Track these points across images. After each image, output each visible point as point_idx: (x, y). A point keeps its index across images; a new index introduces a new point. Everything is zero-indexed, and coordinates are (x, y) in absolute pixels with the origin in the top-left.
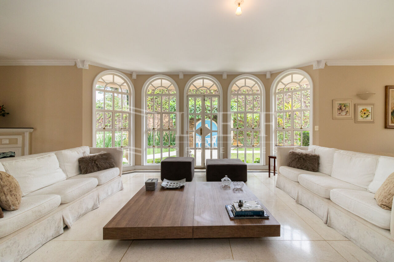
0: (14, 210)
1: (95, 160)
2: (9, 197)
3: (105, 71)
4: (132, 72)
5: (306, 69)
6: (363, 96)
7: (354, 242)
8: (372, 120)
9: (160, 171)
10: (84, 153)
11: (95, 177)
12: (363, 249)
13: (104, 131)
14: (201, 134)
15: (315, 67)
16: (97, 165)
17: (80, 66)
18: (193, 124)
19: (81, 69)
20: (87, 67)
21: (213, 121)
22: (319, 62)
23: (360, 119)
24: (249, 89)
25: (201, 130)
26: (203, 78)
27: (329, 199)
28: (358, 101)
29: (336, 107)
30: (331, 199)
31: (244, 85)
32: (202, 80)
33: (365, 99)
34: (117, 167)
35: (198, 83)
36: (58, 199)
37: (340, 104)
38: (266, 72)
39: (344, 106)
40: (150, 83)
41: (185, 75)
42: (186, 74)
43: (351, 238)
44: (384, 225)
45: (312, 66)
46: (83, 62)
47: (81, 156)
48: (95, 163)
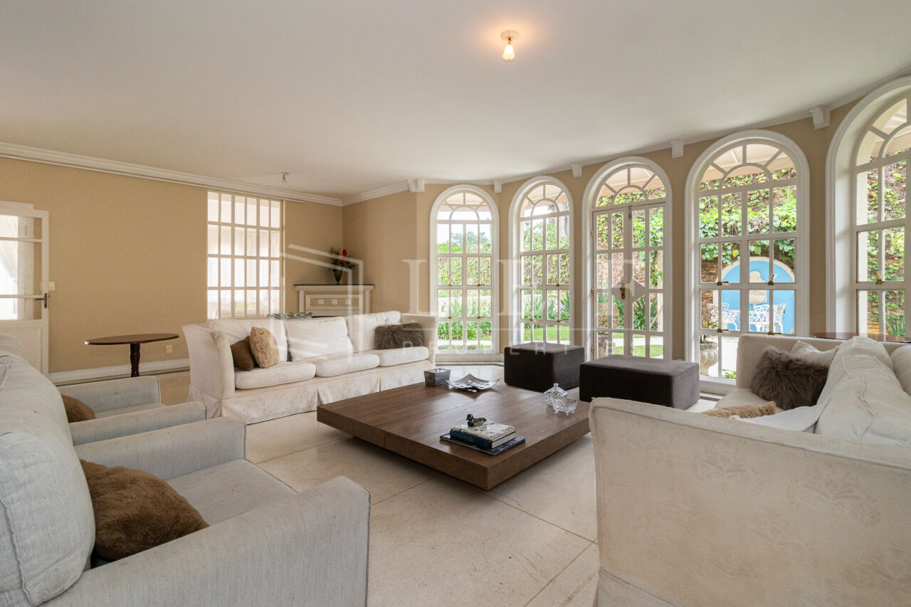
0: (263, 368)
1: (394, 332)
2: (260, 354)
3: (448, 189)
4: (492, 181)
9: (503, 364)
10: (387, 320)
11: (377, 354)
13: (450, 289)
16: (395, 339)
17: (413, 190)
18: (714, 271)
19: (415, 193)
20: (422, 188)
21: (776, 263)
24: (757, 170)
26: (628, 165)
31: (741, 163)
34: (425, 346)
36: (312, 369)
40: (526, 196)
46: (416, 182)
47: (382, 323)
48: (392, 335)
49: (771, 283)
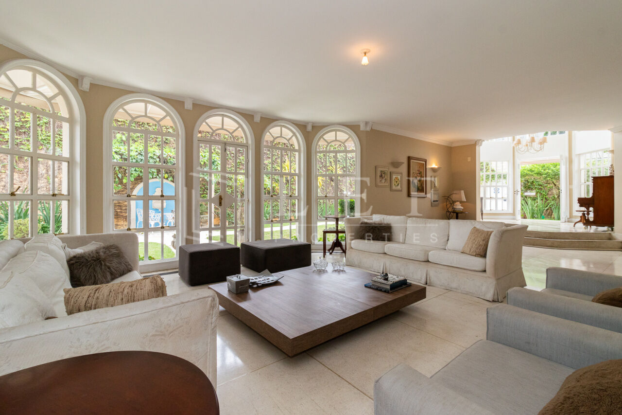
5: (353, 127)
6: (396, 164)
7: (455, 290)
8: (400, 189)
12: (464, 293)
14: (220, 204)
15: (362, 128)
22: (367, 123)
23: (394, 187)
24: (286, 142)
25: (221, 198)
26: (223, 115)
27: (428, 261)
28: (392, 169)
29: (379, 174)
30: (430, 260)
31: (280, 135)
32: (221, 118)
33: (397, 168)
35: (214, 121)
37: (381, 171)
38: (308, 123)
39: (384, 173)
41: (194, 105)
42: (198, 103)
43: (451, 288)
44: (481, 268)
45: (359, 126)
49: (162, 196)
